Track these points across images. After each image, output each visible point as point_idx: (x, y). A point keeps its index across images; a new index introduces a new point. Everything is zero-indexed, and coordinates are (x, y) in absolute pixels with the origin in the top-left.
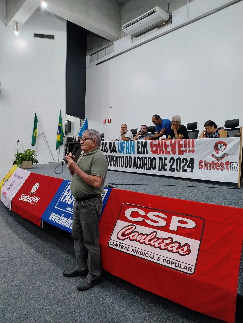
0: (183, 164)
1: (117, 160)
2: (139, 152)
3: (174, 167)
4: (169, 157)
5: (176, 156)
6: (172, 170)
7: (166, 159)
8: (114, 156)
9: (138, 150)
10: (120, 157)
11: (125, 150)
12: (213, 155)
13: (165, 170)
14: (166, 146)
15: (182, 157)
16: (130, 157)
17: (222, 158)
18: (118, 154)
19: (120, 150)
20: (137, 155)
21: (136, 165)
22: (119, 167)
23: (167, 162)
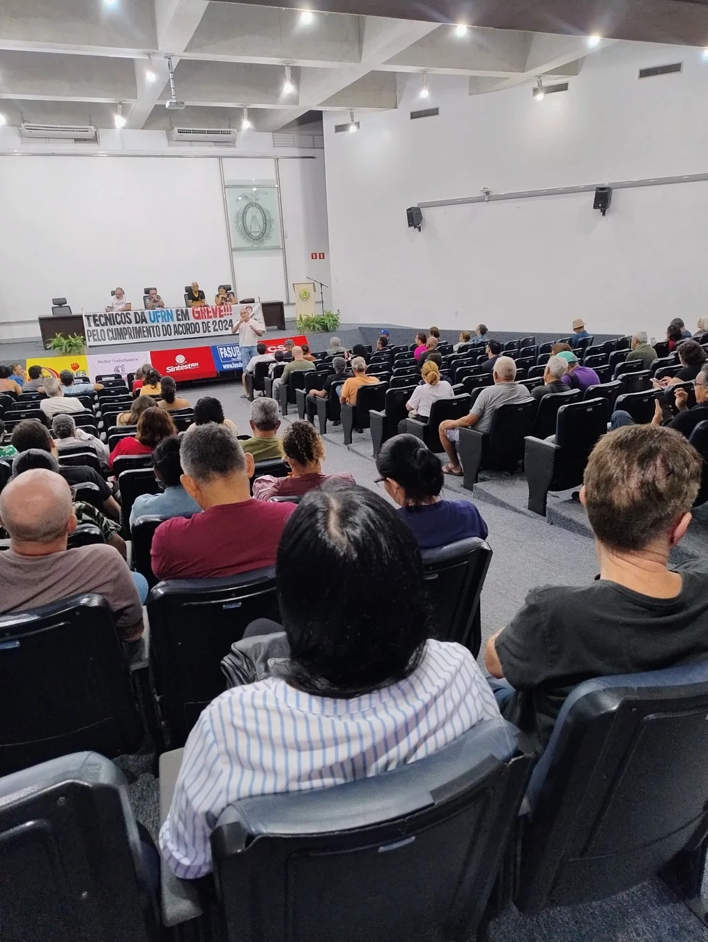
1: (148, 331)
2: (179, 320)
9: (177, 318)
11: (160, 319)
14: (208, 312)
15: (222, 319)
16: (169, 325)
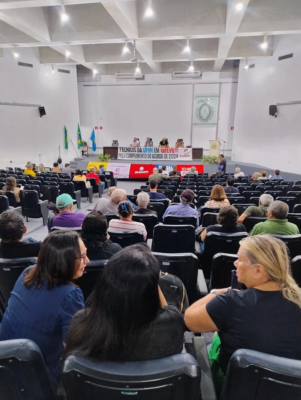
0: (174, 156)
3: (171, 157)
4: (168, 154)
5: (171, 154)
6: (170, 158)
7: (167, 154)
8: (140, 154)
10: (144, 154)
12: (184, 153)
13: (167, 158)
17: (187, 154)
18: (143, 153)
19: (144, 151)
20: (154, 153)
21: (153, 157)
22: (144, 158)
23: (168, 155)
